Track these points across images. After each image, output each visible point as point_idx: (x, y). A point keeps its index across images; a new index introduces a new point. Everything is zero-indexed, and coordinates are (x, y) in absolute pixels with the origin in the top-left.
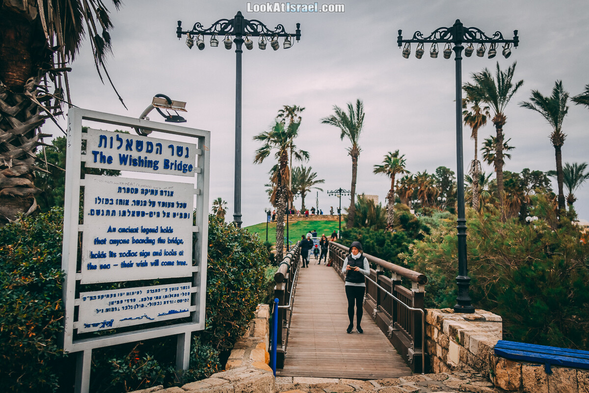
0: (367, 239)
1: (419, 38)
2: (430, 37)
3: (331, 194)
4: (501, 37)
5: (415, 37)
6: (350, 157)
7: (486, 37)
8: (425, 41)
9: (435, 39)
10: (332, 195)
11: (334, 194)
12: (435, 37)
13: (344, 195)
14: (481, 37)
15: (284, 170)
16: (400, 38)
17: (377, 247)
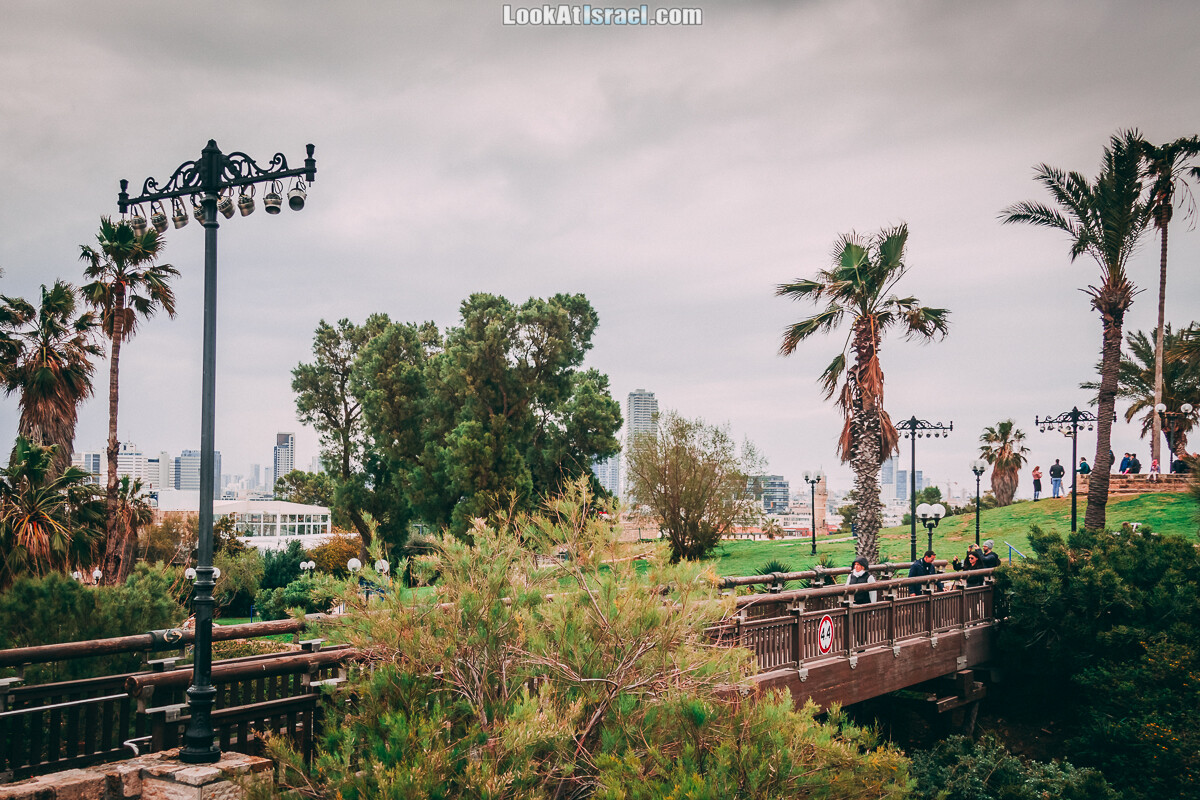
0: (1086, 564)
1: (152, 190)
2: (167, 188)
3: (1046, 426)
4: (284, 165)
5: (145, 191)
6: (1098, 313)
7: (259, 170)
8: (160, 196)
9: (176, 190)
10: (1050, 429)
11: (1056, 425)
12: (175, 186)
13: (1086, 429)
14: (250, 173)
15: (867, 369)
16: (123, 196)
17: (1126, 588)
